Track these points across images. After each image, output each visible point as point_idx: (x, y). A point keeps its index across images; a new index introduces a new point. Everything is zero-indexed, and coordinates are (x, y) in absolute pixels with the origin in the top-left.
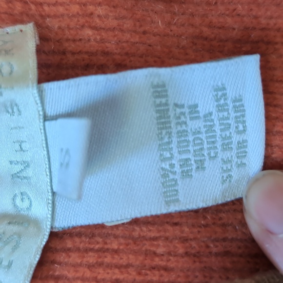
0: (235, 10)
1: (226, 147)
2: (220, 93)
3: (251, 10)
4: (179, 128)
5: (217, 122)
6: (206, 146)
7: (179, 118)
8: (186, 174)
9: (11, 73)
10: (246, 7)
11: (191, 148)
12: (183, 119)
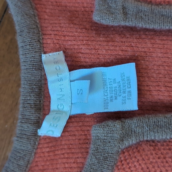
0: (131, 44)
1: (124, 92)
2: (122, 75)
3: (137, 45)
4: (110, 86)
5: (122, 85)
6: (118, 92)
7: (110, 83)
8: (111, 101)
9: (60, 69)
10: (135, 44)
11: (113, 92)
12: (111, 83)
